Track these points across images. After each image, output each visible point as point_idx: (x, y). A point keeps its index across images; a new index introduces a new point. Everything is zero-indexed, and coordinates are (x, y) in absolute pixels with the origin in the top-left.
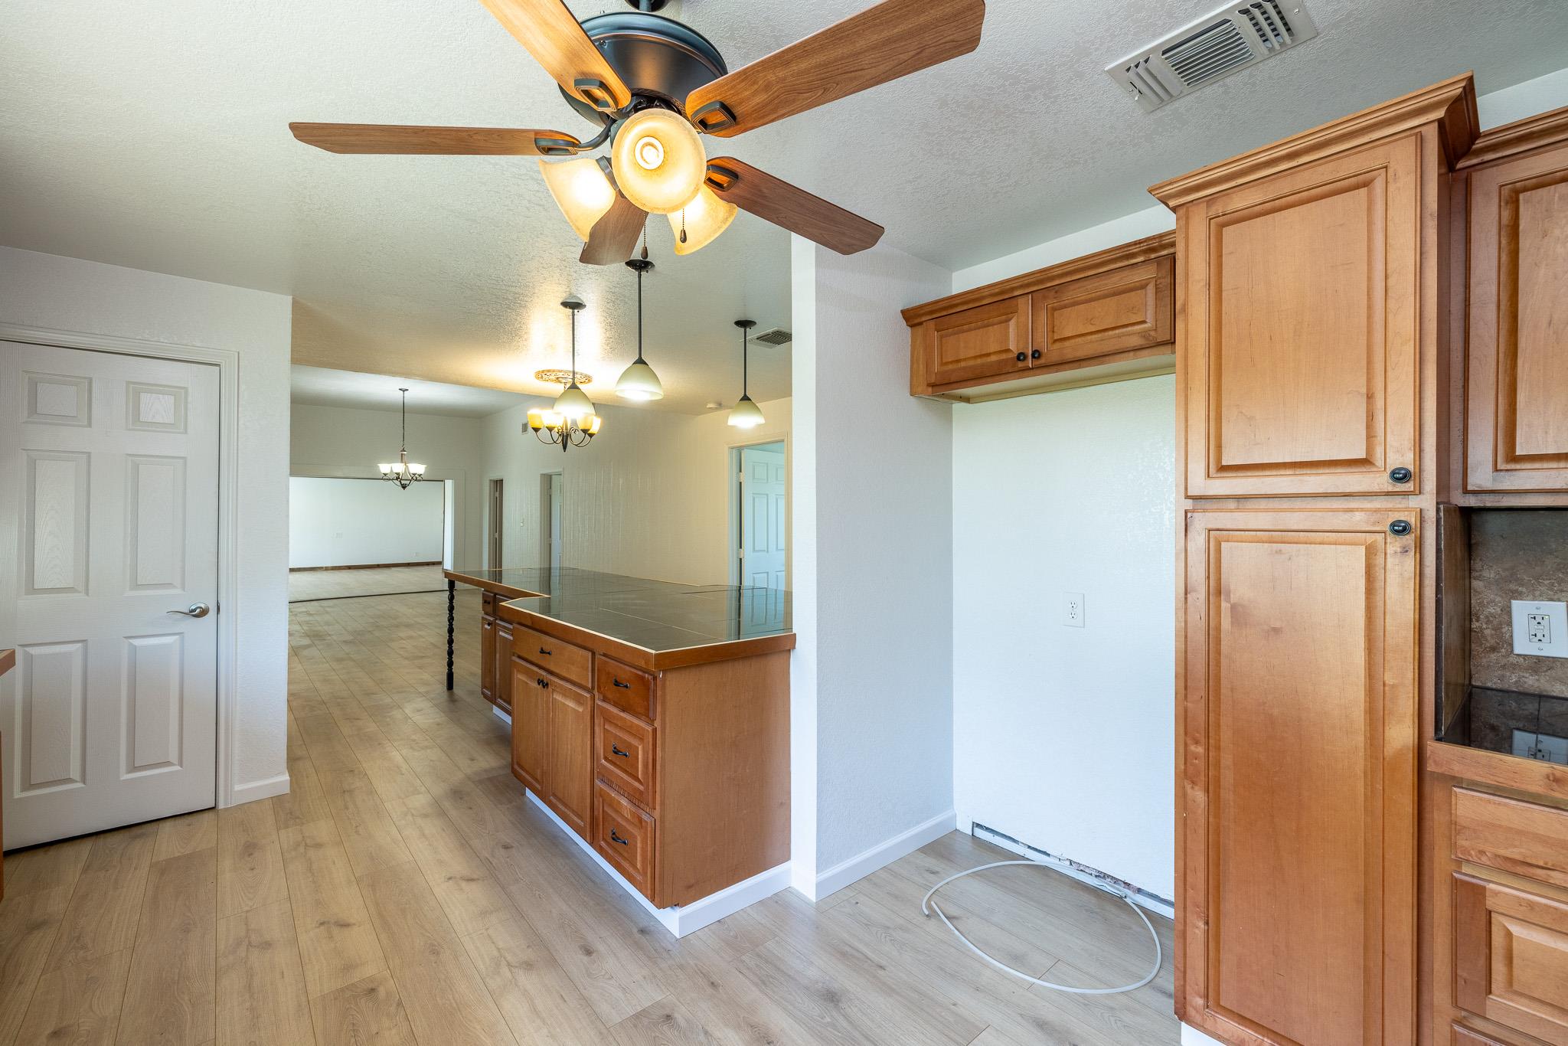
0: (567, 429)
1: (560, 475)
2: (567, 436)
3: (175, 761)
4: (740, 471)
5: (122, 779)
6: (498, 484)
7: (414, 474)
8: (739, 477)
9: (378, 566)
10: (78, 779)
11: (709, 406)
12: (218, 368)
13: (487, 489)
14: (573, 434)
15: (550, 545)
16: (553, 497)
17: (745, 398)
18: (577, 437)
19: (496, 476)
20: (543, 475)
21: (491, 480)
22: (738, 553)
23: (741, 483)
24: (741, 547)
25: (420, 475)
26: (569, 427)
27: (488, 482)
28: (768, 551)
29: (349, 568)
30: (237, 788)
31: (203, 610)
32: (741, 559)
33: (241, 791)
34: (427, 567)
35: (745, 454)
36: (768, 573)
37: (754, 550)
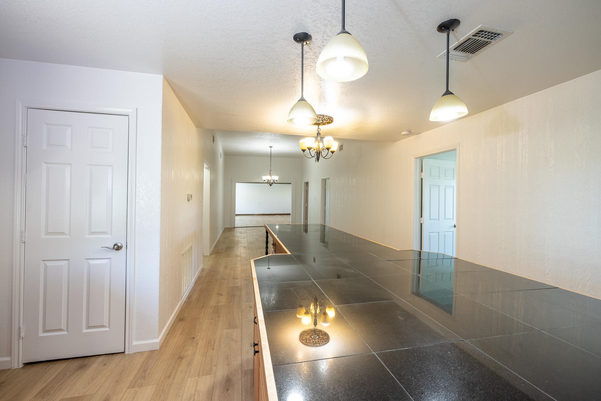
0: (319, 149)
1: (329, 179)
2: (319, 153)
3: (107, 325)
4: (422, 172)
5: (83, 332)
6: (307, 184)
7: (274, 180)
8: (421, 175)
9: (272, 214)
10: (65, 329)
11: (403, 133)
12: (127, 117)
13: (303, 185)
14: (323, 152)
15: (325, 210)
16: (326, 189)
17: (448, 93)
18: (324, 153)
19: (307, 181)
20: (323, 180)
21: (305, 182)
22: (420, 220)
23: (422, 179)
24: (421, 217)
25: (276, 181)
26: (320, 148)
27: (304, 183)
28: (439, 220)
29: (263, 215)
30: (135, 343)
31: (118, 247)
32: (421, 224)
33: (136, 345)
34: (286, 216)
35: (425, 161)
36: (439, 233)
37: (430, 219)
